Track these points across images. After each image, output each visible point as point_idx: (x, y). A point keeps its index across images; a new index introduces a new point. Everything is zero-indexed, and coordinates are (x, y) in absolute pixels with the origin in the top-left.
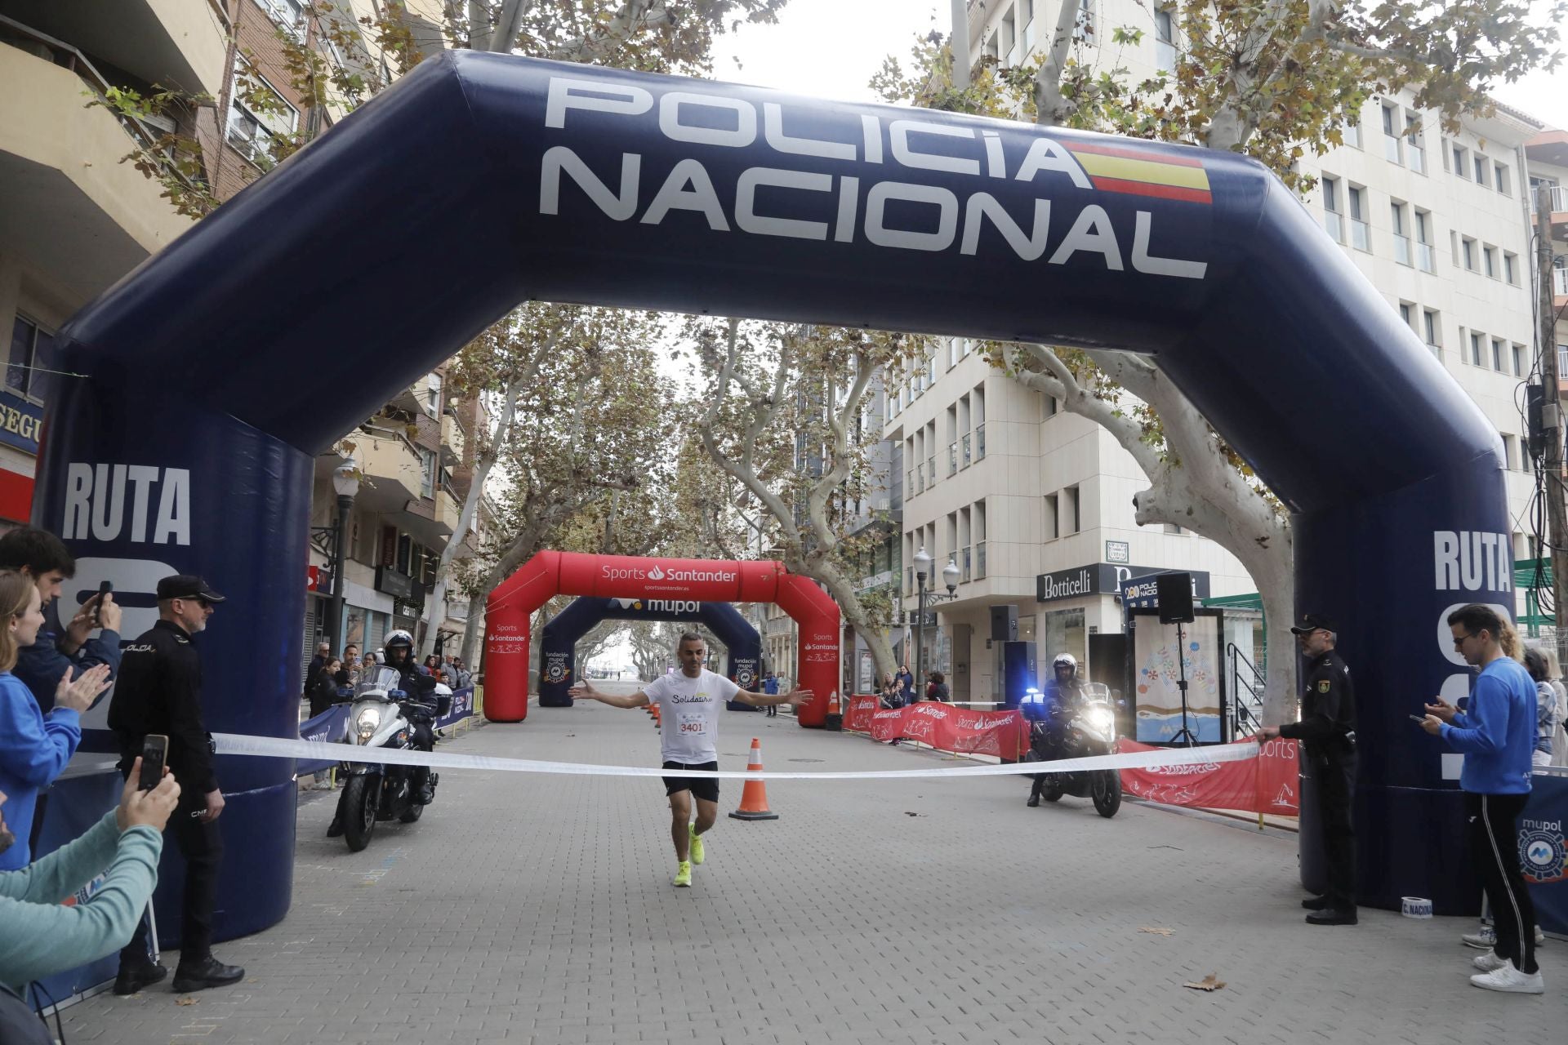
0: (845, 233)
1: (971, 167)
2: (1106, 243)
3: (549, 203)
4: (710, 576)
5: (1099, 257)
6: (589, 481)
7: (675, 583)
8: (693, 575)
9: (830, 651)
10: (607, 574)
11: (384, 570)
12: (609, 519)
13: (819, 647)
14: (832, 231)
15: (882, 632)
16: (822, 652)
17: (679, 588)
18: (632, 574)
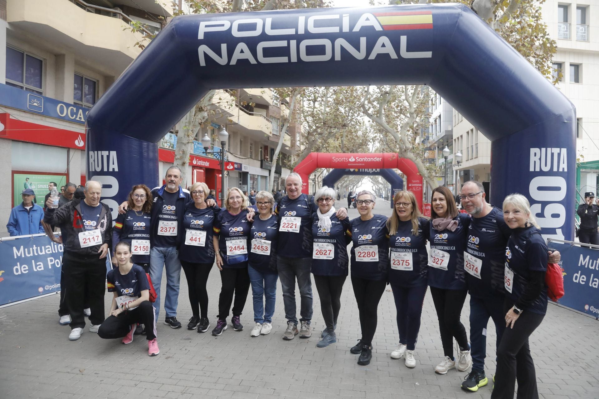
0: (294, 59)
1: (336, 30)
2: (389, 49)
3: (202, 63)
4: (372, 159)
5: (387, 55)
6: (329, 126)
7: (359, 162)
8: (366, 159)
9: (419, 186)
10: (334, 160)
11: (263, 161)
12: (342, 139)
13: (414, 185)
14: (289, 59)
15: (434, 179)
16: (415, 187)
17: (360, 164)
18: (343, 159)
